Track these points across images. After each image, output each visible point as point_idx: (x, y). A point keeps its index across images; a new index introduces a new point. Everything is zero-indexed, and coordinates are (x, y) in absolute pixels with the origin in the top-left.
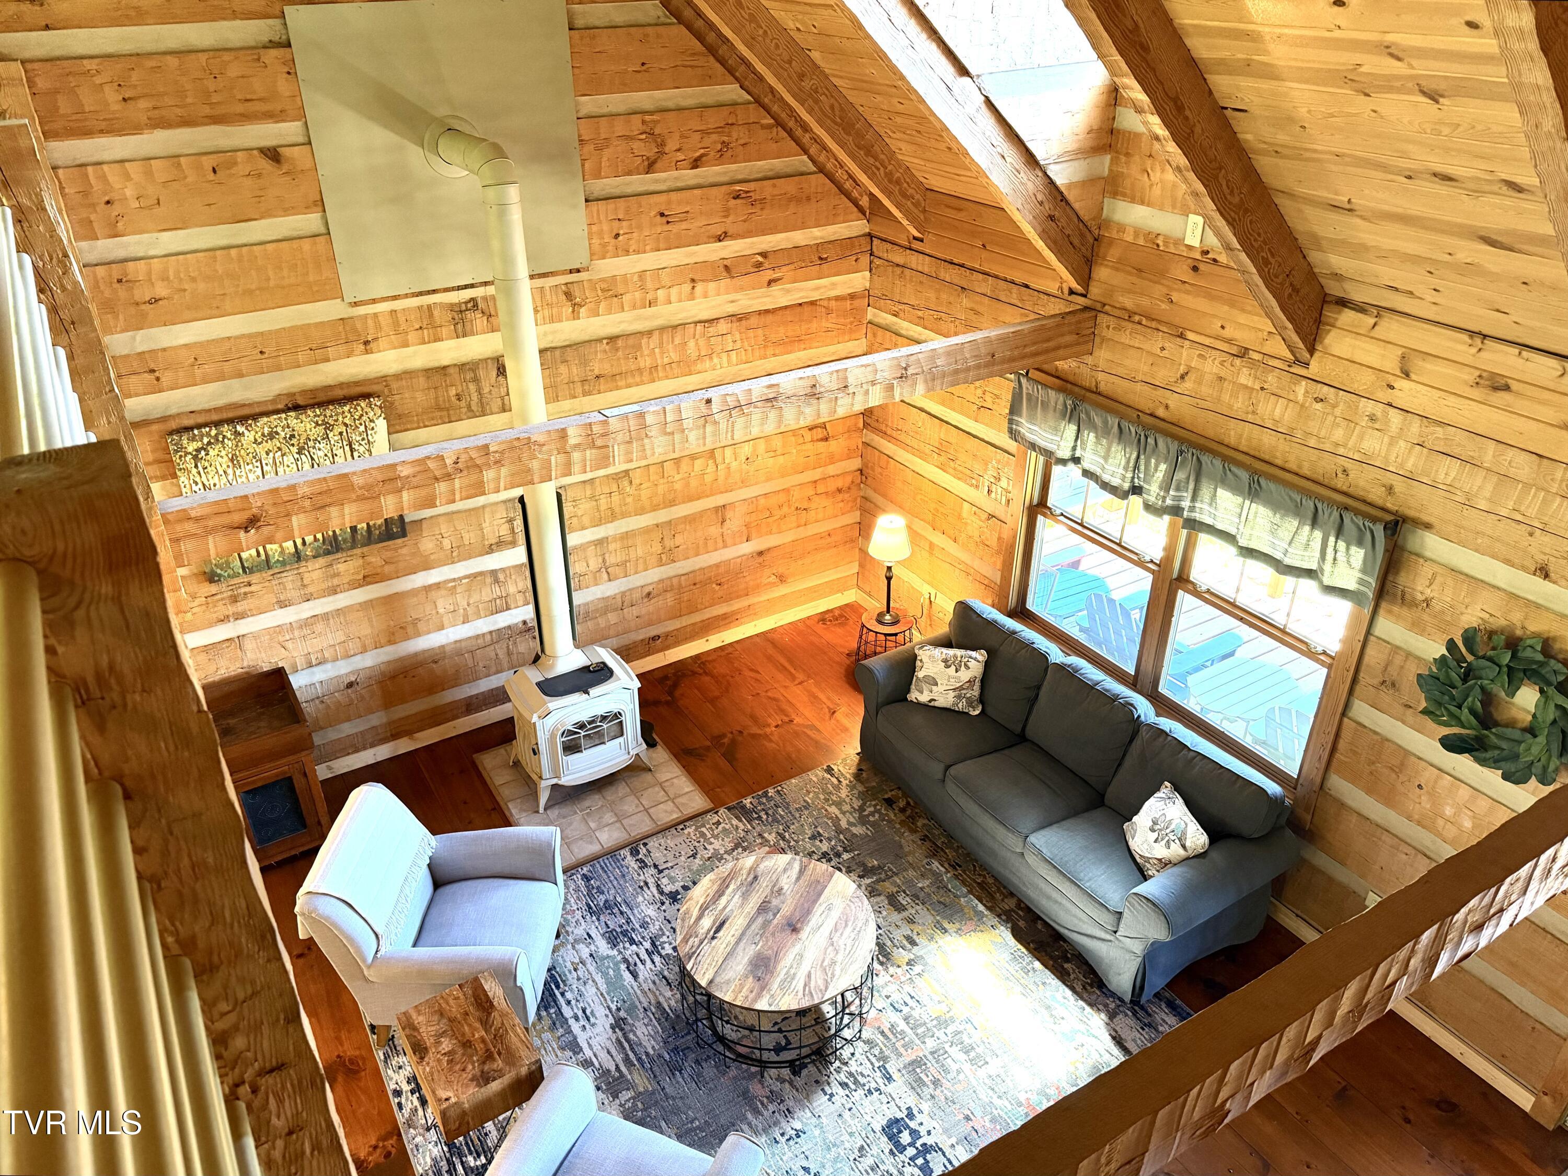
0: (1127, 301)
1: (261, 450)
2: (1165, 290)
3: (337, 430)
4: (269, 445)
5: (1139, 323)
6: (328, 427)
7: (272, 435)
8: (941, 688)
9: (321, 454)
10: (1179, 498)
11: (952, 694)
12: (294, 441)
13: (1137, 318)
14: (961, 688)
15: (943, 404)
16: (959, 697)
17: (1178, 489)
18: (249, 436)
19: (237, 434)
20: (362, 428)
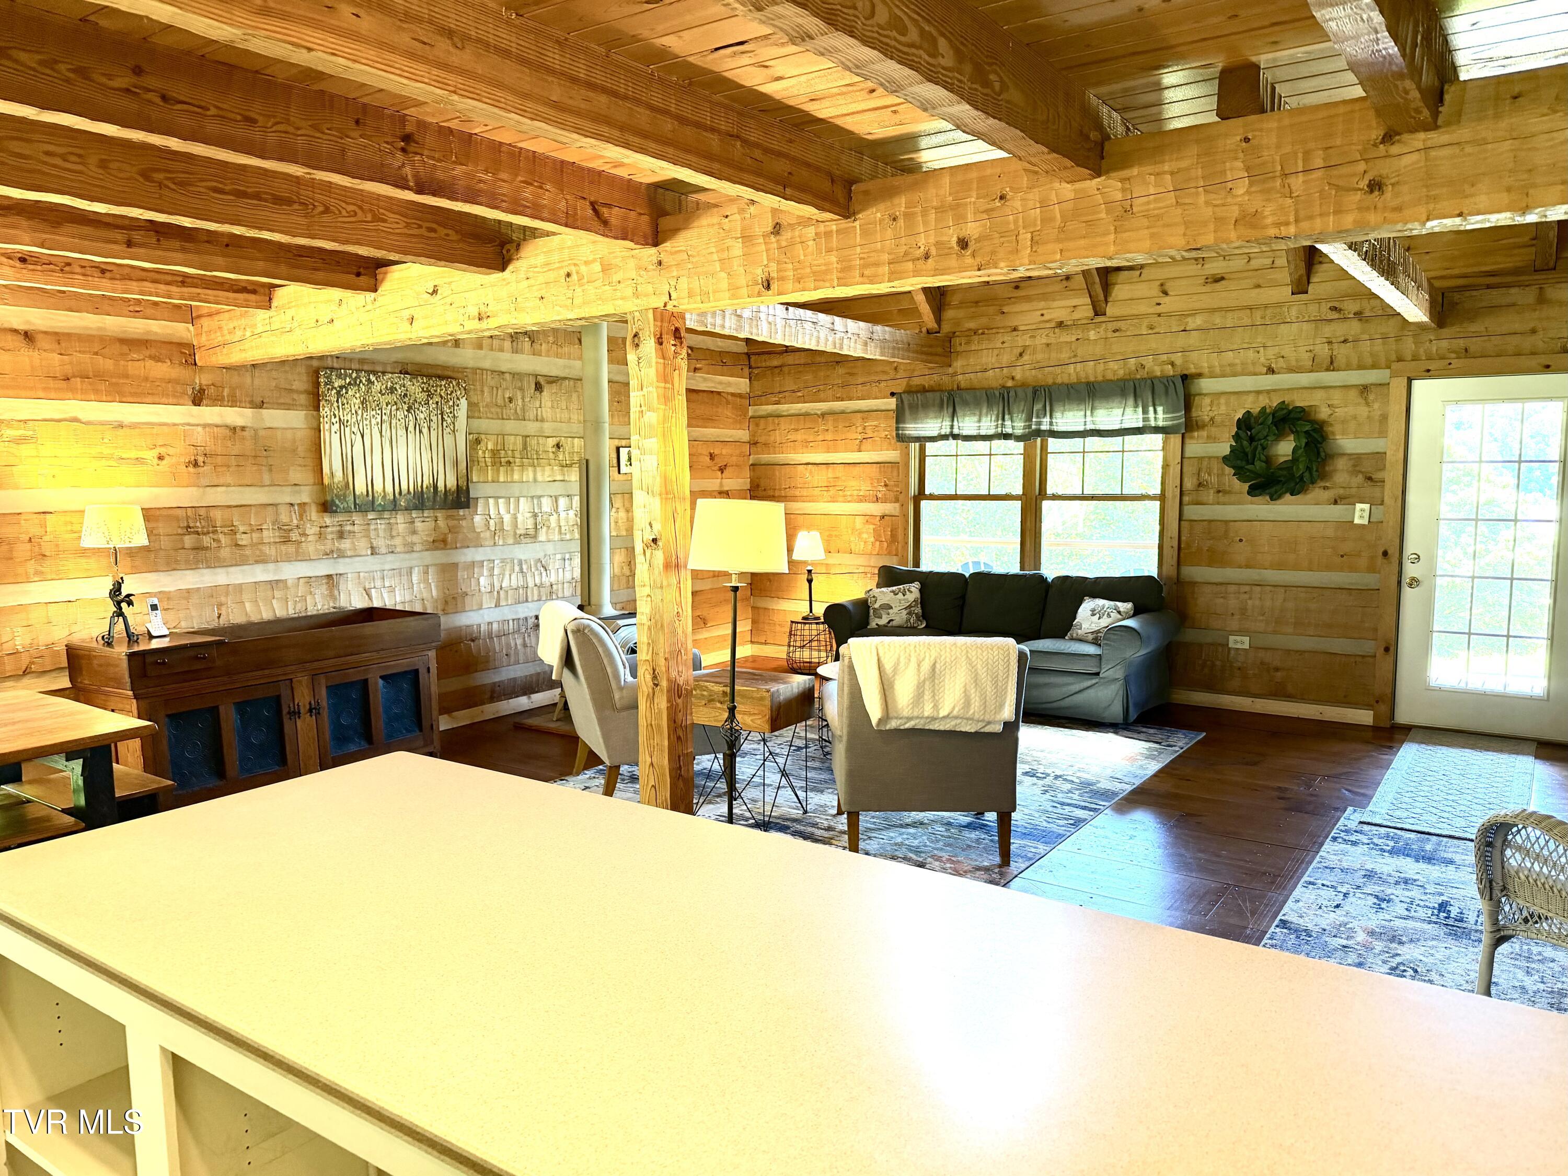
0: (972, 325)
1: (384, 400)
2: (998, 308)
3: (437, 399)
4: (389, 398)
5: (983, 334)
6: (430, 395)
7: (392, 390)
8: (895, 610)
9: (422, 416)
10: (1039, 423)
11: (905, 612)
12: (406, 400)
13: (980, 331)
14: (910, 606)
15: (828, 451)
16: (910, 613)
17: (1038, 417)
18: (377, 386)
19: (369, 381)
20: (451, 403)
